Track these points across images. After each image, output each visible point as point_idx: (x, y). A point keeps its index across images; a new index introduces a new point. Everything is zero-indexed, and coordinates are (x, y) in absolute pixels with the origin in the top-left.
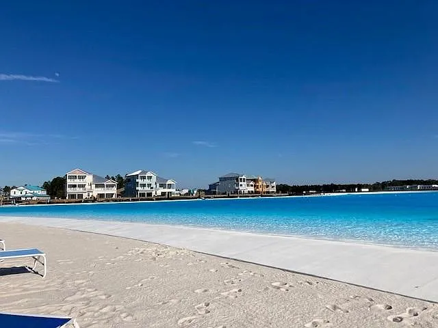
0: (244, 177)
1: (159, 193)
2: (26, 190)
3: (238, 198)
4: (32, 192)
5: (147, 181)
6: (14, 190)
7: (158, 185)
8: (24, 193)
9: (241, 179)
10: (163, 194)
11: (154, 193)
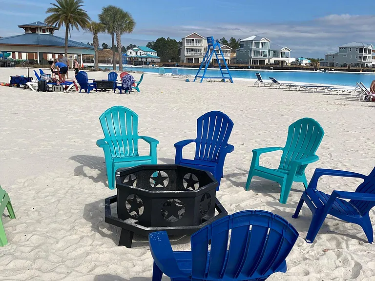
0: (370, 47)
1: (272, 61)
2: (141, 51)
3: (361, 72)
4: (146, 53)
5: (260, 49)
6: (130, 51)
7: (271, 53)
8: (138, 54)
9: (366, 50)
10: (277, 62)
11: (267, 61)
